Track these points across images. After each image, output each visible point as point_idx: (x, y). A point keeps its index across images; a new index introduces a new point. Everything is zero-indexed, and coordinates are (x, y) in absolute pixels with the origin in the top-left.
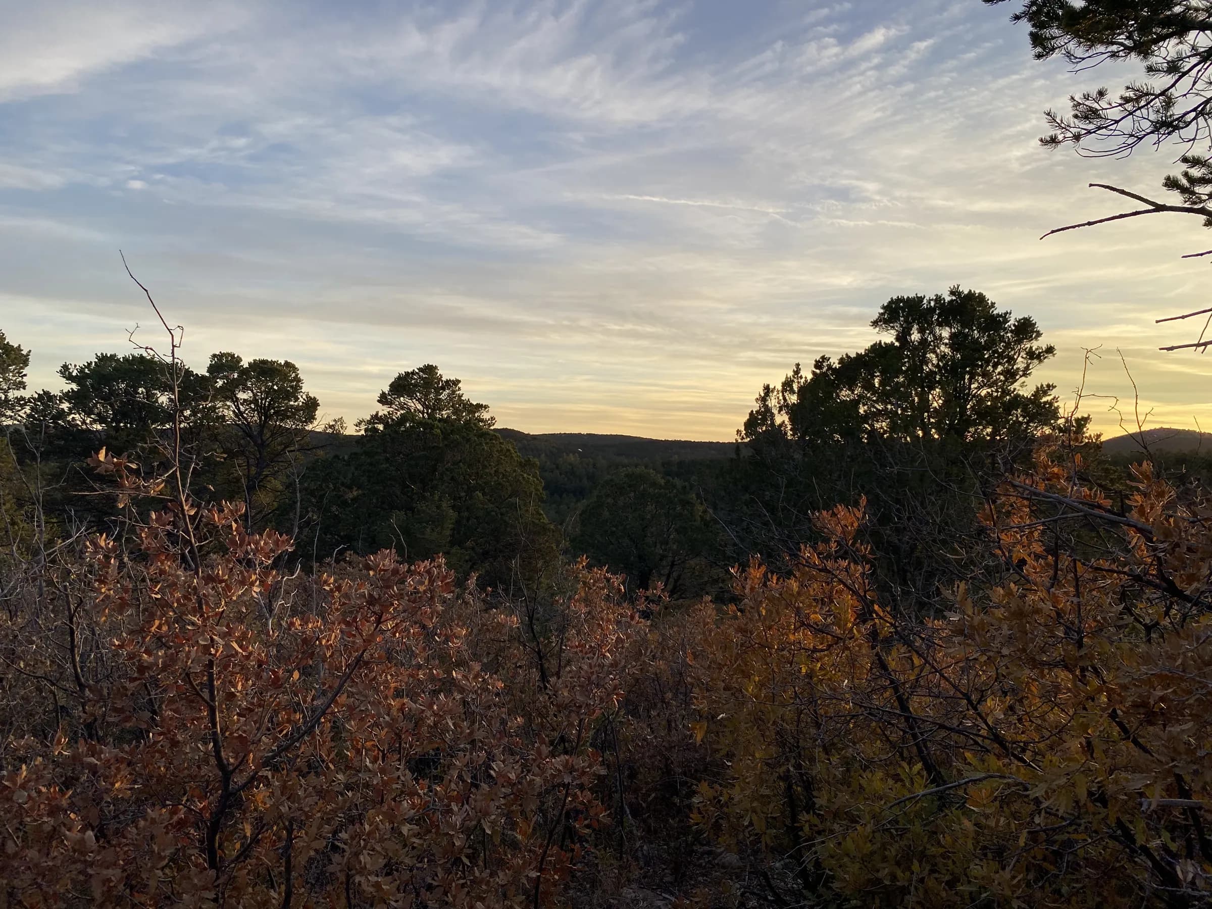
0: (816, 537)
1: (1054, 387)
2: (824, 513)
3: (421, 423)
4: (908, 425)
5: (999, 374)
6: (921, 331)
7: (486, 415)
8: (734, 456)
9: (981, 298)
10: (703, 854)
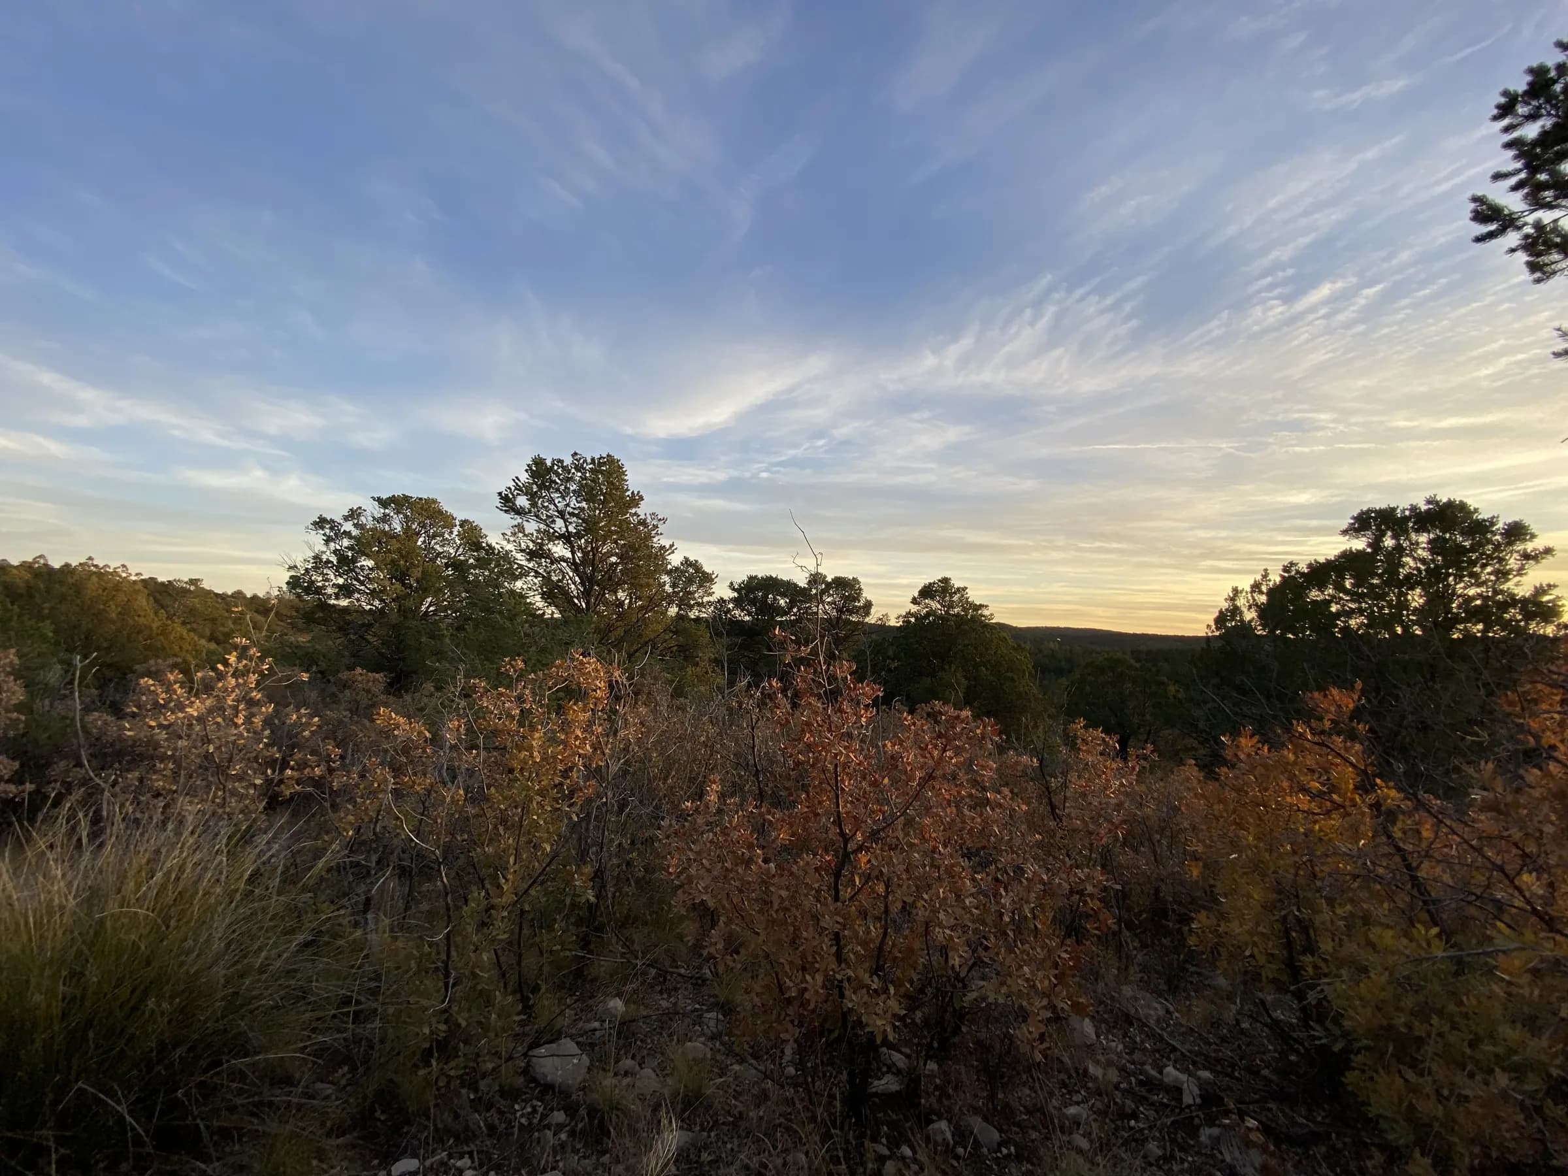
0: (1310, 715)
1: (1555, 586)
2: (1316, 694)
3: (941, 617)
4: (1387, 623)
5: (1489, 574)
6: (1394, 537)
7: (986, 612)
8: (1205, 646)
9: (1463, 506)
10: (1192, 973)
